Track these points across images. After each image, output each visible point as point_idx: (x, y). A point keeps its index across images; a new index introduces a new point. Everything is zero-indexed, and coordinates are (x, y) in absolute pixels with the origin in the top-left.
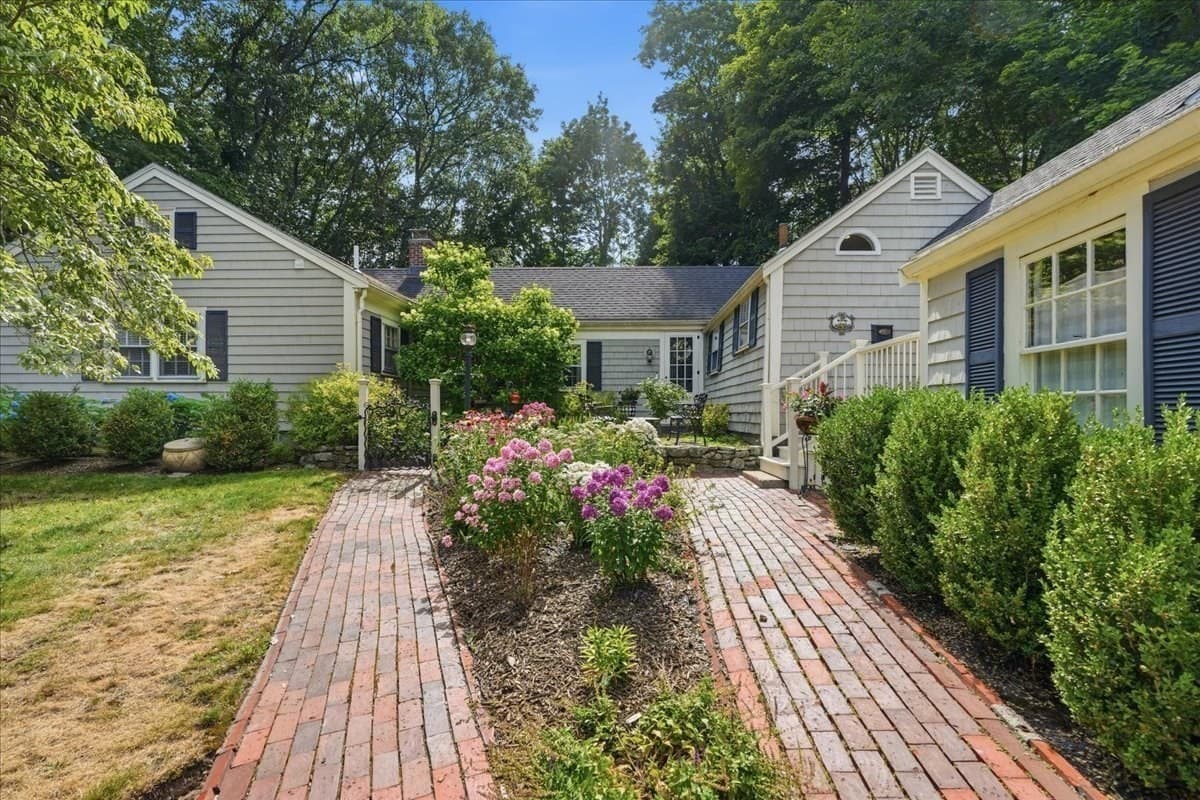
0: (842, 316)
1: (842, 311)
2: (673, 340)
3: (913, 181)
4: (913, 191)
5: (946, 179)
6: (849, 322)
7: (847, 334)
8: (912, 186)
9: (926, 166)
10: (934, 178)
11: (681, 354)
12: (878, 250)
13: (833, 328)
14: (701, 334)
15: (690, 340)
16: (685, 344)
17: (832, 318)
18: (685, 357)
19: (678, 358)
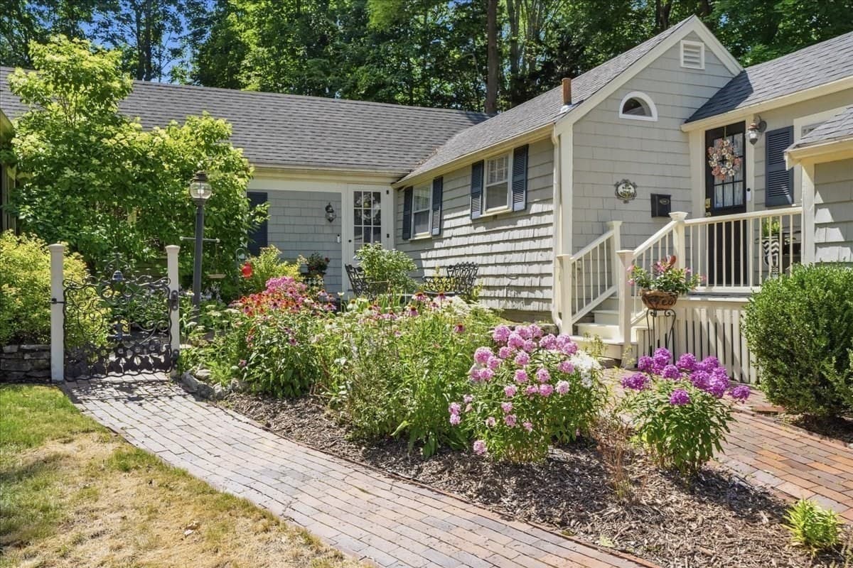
0: (626, 182)
1: (626, 178)
2: (357, 195)
3: (682, 49)
4: (682, 60)
5: (708, 51)
6: (632, 190)
7: (631, 202)
8: (682, 54)
9: (692, 36)
10: (699, 48)
11: (367, 212)
12: (655, 118)
13: (618, 196)
14: (391, 189)
15: (377, 196)
16: (373, 199)
17: (617, 185)
18: (373, 215)
19: (364, 217)
